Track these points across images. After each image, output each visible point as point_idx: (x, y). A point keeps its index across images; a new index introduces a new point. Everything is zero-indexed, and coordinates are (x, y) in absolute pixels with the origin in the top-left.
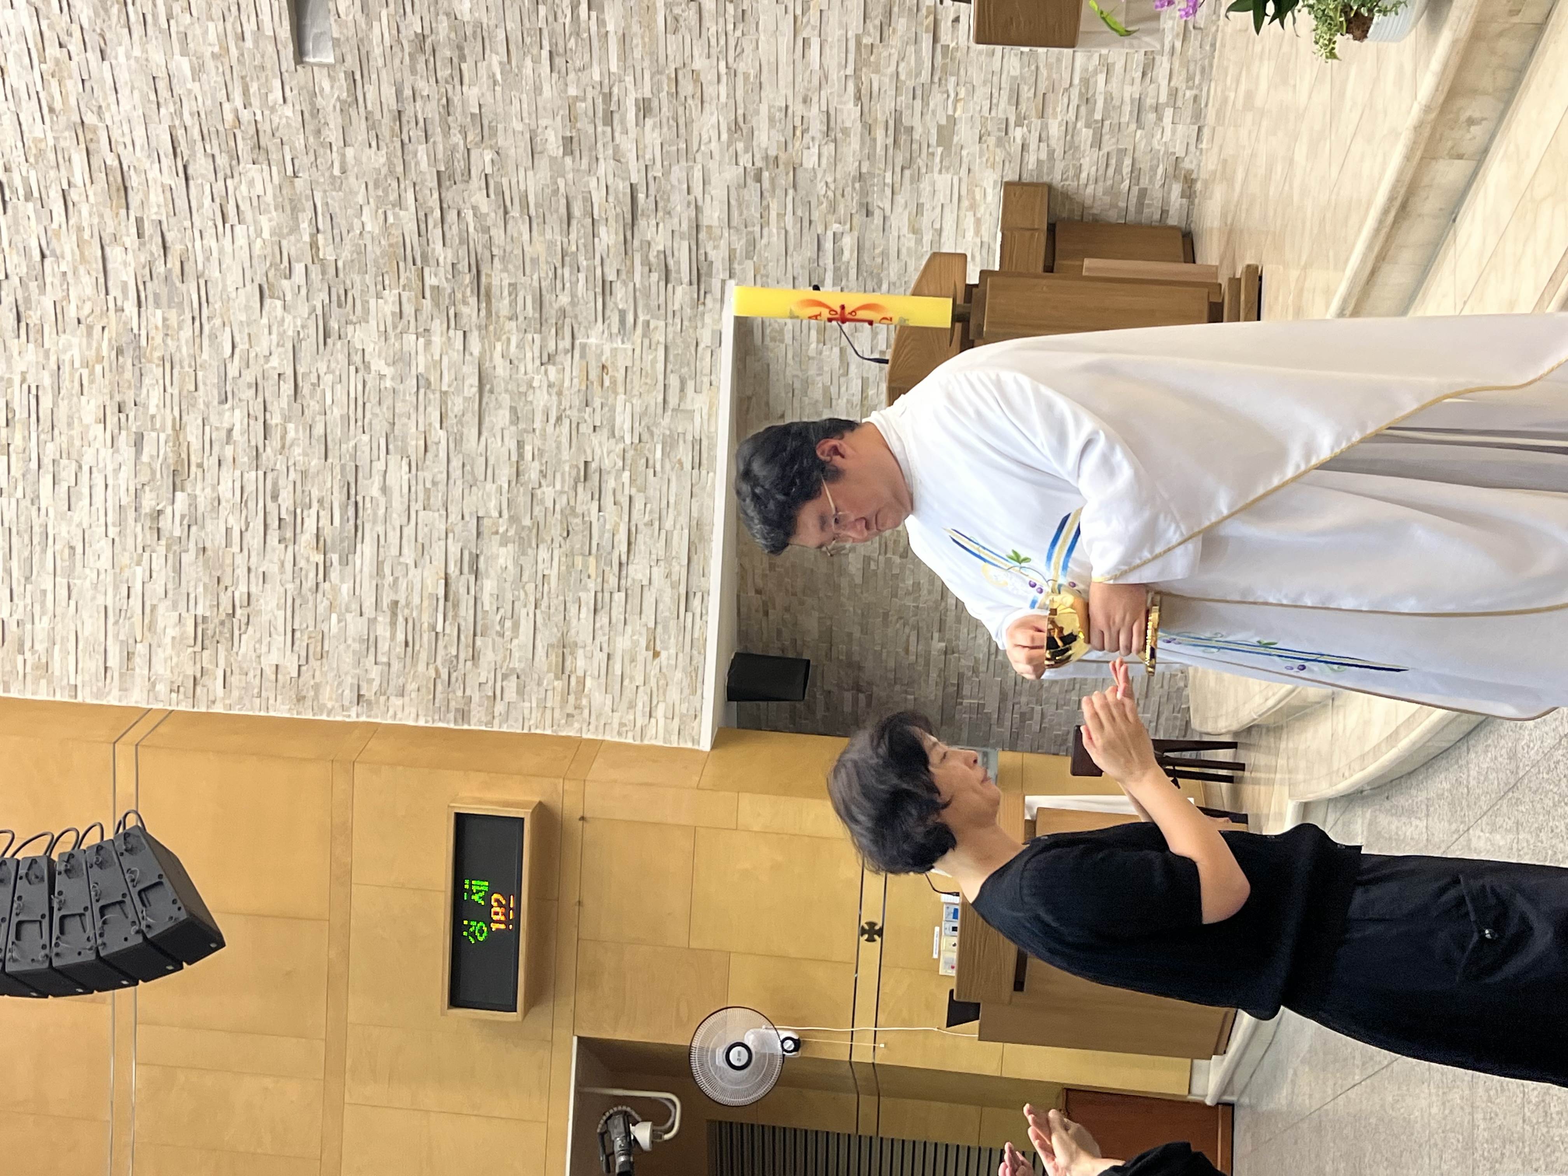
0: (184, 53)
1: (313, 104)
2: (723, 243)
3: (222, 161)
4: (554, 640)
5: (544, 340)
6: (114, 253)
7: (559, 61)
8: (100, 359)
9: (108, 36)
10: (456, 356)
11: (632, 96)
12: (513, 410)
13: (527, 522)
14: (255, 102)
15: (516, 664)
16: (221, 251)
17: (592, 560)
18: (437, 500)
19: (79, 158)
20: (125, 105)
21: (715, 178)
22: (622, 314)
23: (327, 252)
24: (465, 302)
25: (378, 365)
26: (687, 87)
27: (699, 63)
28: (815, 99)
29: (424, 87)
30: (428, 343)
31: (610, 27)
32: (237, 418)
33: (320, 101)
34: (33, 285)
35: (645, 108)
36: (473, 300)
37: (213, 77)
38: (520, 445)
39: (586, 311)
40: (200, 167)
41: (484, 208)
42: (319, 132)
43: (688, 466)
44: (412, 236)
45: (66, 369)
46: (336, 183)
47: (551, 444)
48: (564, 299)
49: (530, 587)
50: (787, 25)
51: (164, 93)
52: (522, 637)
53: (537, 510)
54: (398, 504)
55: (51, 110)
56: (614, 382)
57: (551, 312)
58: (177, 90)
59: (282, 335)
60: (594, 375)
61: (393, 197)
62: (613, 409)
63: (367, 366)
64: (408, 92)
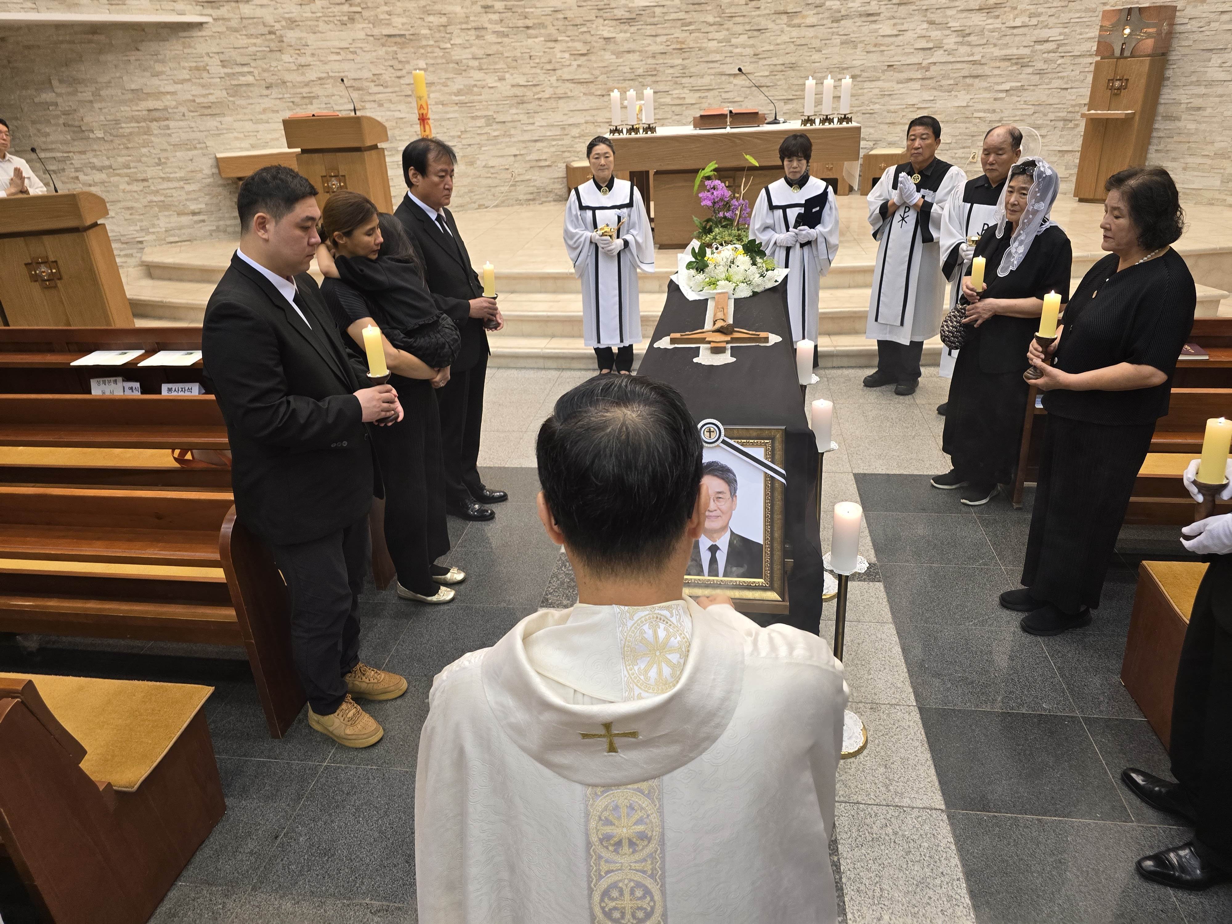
28: (315, 59)
50: (344, 44)
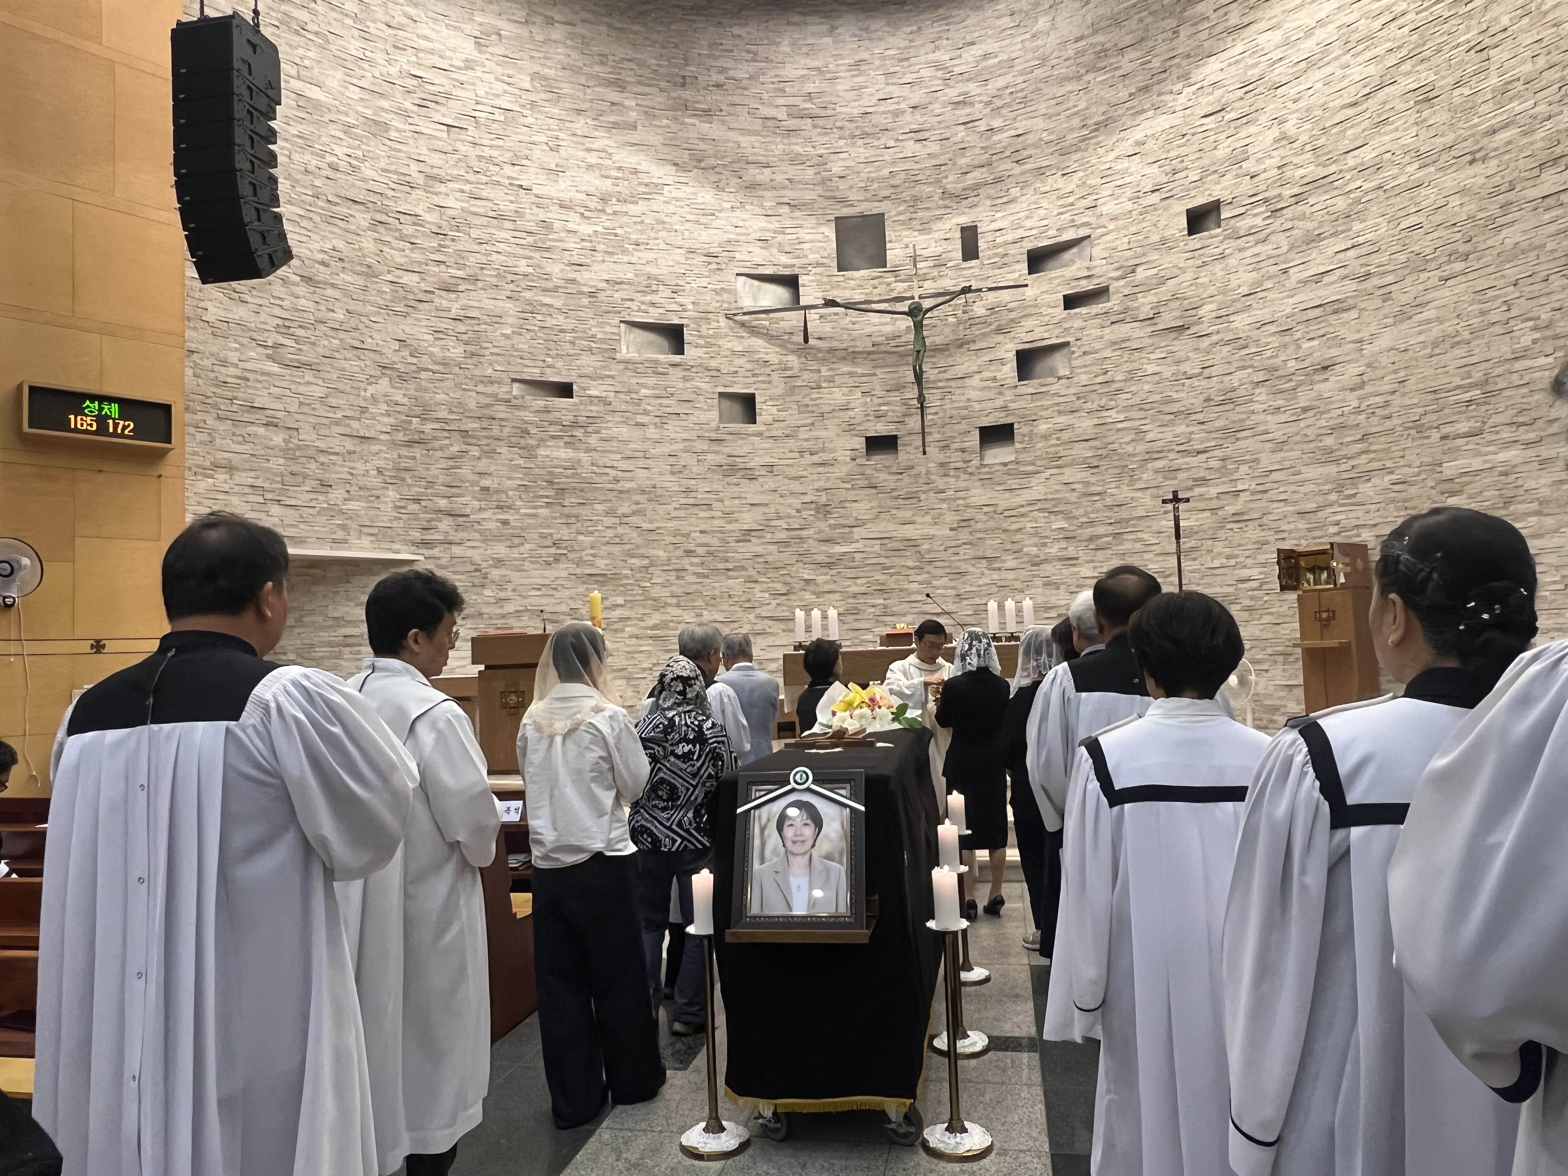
0: (513, 332)
1: (496, 382)
2: (442, 555)
3: (464, 337)
4: (233, 463)
5: (388, 470)
6: (416, 278)
7: (523, 488)
8: (364, 256)
9: (518, 303)
10: (379, 427)
11: (511, 518)
12: (355, 452)
13: (298, 453)
14: (493, 358)
15: (218, 442)
16: (421, 326)
17: (280, 486)
18: (305, 409)
19: (460, 273)
20: (487, 301)
21: (474, 551)
22: (405, 507)
23: (424, 375)
24: (405, 435)
25: (371, 390)
26: (516, 541)
27: (527, 546)
28: (515, 594)
29: (507, 431)
30: (383, 414)
31: (540, 511)
32: (340, 315)
33: (496, 385)
34: (397, 235)
35: (505, 523)
36: (406, 439)
37: (503, 343)
38: (337, 454)
39: (405, 491)
40: (461, 327)
41: (452, 449)
42: (482, 382)
43: (334, 536)
44: (435, 415)
45: (358, 238)
46: (458, 385)
47: (338, 469)
48: (409, 481)
49: (262, 452)
50: (546, 582)
51: (494, 319)
52: (234, 446)
53: (303, 460)
54: (302, 389)
55: (482, 268)
56: (372, 502)
57: (403, 474)
58: (497, 326)
59: (382, 346)
60: (374, 492)
61: (454, 409)
62: (358, 501)
63: (370, 384)
64: (504, 423)
